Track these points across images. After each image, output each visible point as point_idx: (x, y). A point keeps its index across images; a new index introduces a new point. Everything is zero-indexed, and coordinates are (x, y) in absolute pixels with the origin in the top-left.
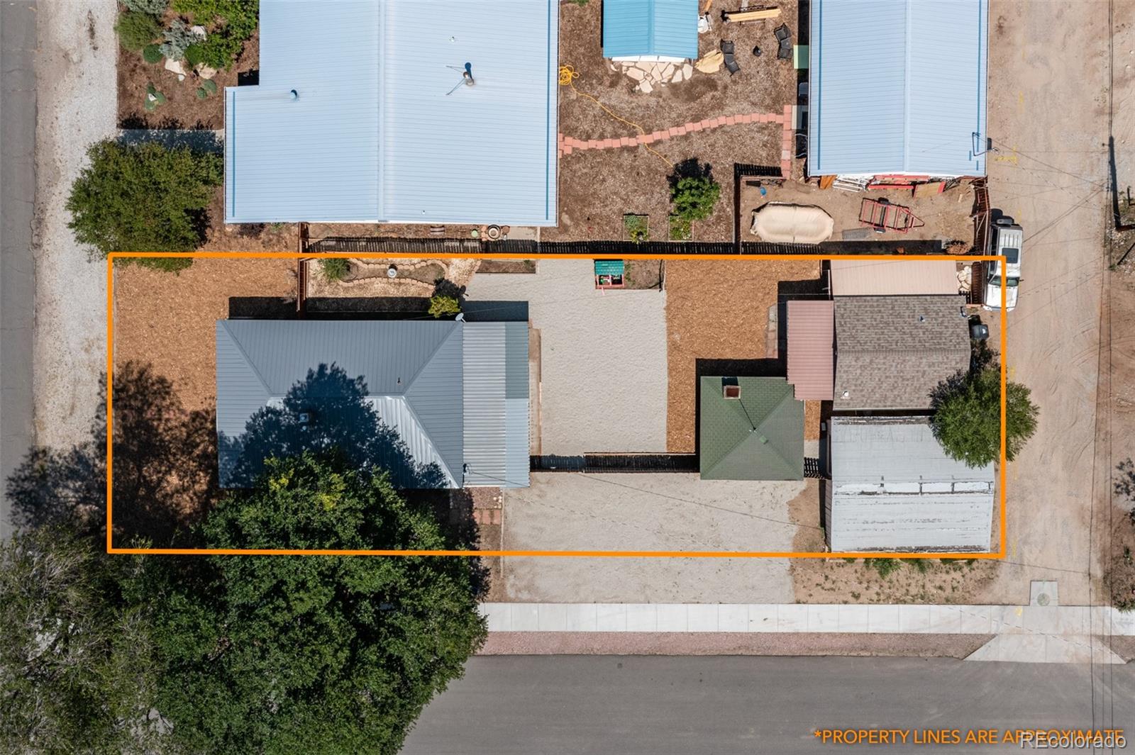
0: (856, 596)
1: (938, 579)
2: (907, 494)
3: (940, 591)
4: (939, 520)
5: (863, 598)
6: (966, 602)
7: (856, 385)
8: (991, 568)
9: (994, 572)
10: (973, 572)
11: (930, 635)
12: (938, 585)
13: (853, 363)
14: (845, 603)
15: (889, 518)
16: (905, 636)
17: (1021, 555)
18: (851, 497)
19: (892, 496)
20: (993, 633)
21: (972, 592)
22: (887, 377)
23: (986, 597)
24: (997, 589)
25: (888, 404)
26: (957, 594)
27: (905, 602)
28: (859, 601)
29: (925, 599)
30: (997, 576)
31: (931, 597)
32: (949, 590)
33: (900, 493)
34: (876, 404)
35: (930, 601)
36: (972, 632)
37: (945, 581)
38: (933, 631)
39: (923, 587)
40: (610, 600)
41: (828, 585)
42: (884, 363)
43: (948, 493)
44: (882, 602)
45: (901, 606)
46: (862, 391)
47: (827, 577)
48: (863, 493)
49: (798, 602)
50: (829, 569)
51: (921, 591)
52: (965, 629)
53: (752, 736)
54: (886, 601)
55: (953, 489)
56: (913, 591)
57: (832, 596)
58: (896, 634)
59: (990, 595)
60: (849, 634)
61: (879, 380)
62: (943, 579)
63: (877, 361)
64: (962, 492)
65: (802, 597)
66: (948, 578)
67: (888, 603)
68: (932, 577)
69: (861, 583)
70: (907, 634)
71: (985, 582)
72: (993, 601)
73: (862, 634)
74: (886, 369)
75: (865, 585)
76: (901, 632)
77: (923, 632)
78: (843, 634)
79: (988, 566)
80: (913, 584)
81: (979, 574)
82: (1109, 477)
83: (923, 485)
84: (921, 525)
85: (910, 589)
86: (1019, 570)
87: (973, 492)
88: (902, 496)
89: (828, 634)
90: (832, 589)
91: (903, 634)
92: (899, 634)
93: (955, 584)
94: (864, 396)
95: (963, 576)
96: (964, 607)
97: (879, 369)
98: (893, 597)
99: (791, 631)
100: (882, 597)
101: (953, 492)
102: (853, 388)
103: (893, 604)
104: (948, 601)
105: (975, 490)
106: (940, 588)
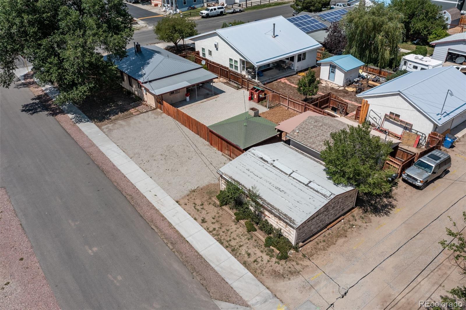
0: (203, 221)
1: (253, 250)
2: (282, 171)
3: (246, 256)
4: (285, 193)
5: (205, 225)
6: (254, 272)
7: (305, 132)
8: (290, 272)
9: (289, 275)
10: (277, 264)
11: (212, 269)
12: (249, 252)
13: (313, 123)
14: (195, 219)
15: (262, 176)
16: (199, 256)
17: (318, 283)
18: (255, 156)
19: (274, 168)
20: (249, 303)
21: (264, 272)
22: (323, 135)
23: (270, 282)
24: (281, 285)
25: (313, 146)
26: (254, 265)
27: (222, 244)
28: (202, 224)
29: (234, 251)
30: (289, 279)
31: (238, 254)
32: (252, 259)
33: (279, 169)
34: (307, 143)
35: (235, 255)
36: (238, 291)
37: (255, 254)
38: (216, 269)
39: (240, 246)
40: (122, 149)
41: (199, 208)
42: (327, 129)
43: (304, 184)
44: (211, 233)
45: (218, 243)
46: (306, 135)
47: (202, 205)
48: (262, 158)
49: (177, 202)
50: (208, 203)
51: (237, 246)
52: (236, 285)
53: (73, 224)
54: (214, 235)
55: (308, 184)
56: (233, 243)
57: (194, 212)
58: (196, 251)
59: (272, 284)
60: (177, 231)
61: (319, 134)
62: (255, 252)
63: (324, 127)
64: (311, 188)
65: (182, 202)
66: (259, 254)
67: (214, 237)
68: (251, 246)
69: (214, 218)
70: (202, 257)
71: (278, 275)
72: (271, 288)
73: (182, 236)
74: (325, 131)
75: (214, 221)
76: (200, 253)
77: (211, 264)
78: (175, 228)
79: (289, 270)
80: (237, 241)
81: (279, 268)
82: (428, 295)
83: (294, 173)
84: (273, 189)
85: (233, 240)
86: (307, 288)
87: (318, 192)
88: (278, 171)
89: (169, 222)
90: (198, 210)
91: (200, 255)
92: (199, 254)
93: (259, 260)
94: (305, 137)
95: (268, 261)
96: (250, 274)
97: (322, 130)
98: (219, 237)
99: (157, 208)
100: (214, 232)
101: (307, 185)
102: (303, 132)
103: (215, 239)
104: (245, 264)
105: (320, 192)
106: (249, 255)
